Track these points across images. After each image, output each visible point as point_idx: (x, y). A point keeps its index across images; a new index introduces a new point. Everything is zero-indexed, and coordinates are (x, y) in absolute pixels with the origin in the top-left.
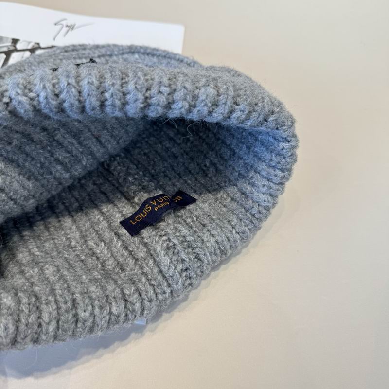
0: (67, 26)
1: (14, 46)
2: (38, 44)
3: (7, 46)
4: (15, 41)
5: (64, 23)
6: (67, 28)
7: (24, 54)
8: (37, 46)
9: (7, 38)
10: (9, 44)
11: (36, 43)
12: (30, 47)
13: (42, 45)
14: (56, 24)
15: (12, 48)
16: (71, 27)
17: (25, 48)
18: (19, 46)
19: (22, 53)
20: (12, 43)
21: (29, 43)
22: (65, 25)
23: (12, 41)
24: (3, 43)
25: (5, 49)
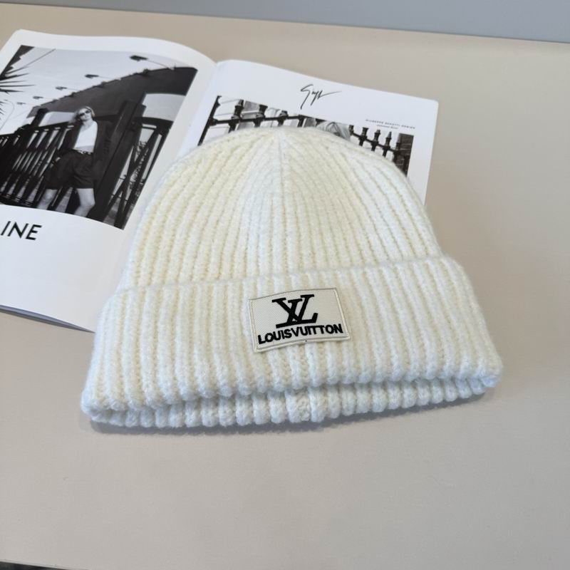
0: (313, 93)
1: (263, 114)
2: (286, 112)
3: (255, 113)
4: (263, 108)
5: (311, 89)
6: (314, 95)
7: (272, 123)
8: (284, 114)
9: (255, 104)
10: (258, 111)
11: (283, 111)
12: (277, 115)
13: (290, 114)
14: (302, 90)
15: (260, 116)
16: (318, 95)
17: (273, 116)
18: (268, 114)
19: (271, 122)
20: (260, 110)
21: (277, 111)
22: (311, 92)
23: (259, 108)
24: (252, 110)
25: (254, 117)
